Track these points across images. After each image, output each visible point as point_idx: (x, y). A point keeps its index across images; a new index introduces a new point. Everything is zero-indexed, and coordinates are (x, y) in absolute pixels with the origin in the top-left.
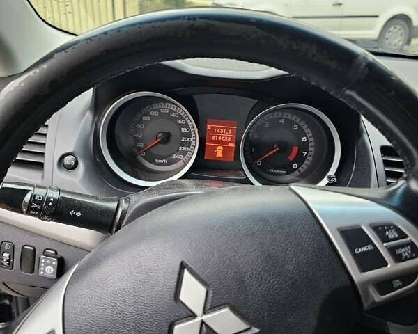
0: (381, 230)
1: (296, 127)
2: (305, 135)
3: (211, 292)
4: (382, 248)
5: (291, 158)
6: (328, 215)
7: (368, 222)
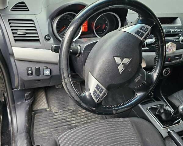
0: (141, 29)
1: (104, 19)
2: (106, 21)
3: (121, 58)
4: (142, 31)
5: (103, 28)
6: (132, 31)
7: (138, 28)
